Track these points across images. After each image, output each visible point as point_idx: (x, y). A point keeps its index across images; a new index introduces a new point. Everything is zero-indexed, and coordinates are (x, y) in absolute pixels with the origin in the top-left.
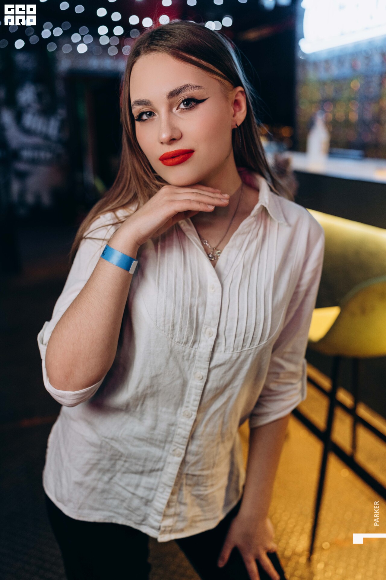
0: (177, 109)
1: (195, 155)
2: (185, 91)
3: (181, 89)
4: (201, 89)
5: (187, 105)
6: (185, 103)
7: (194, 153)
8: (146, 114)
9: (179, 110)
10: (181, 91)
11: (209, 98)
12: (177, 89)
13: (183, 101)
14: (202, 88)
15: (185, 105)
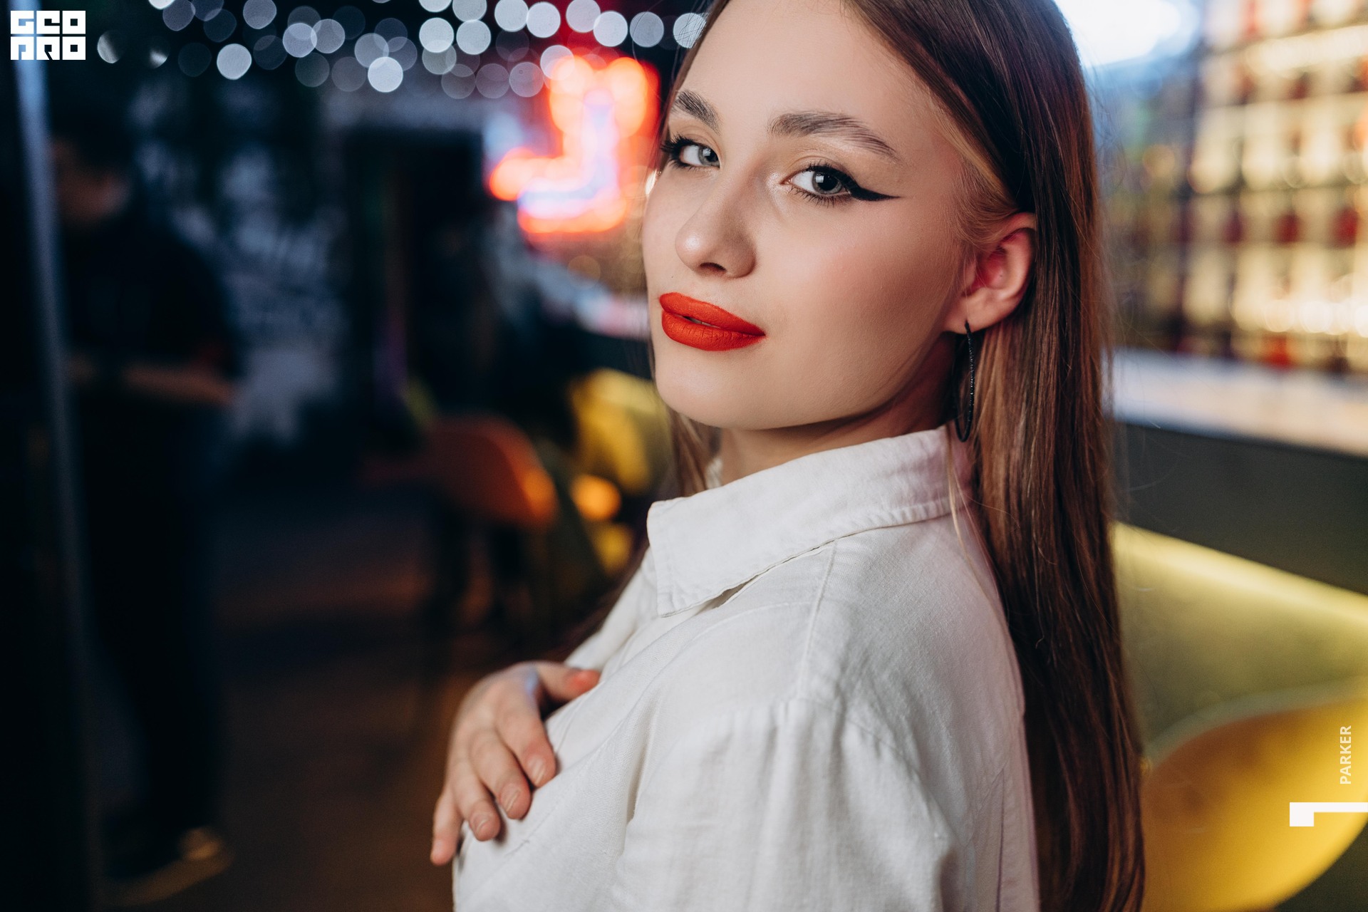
0: (783, 183)
1: (765, 348)
2: (831, 134)
3: (820, 122)
4: (887, 157)
5: (823, 187)
6: (820, 179)
7: (763, 341)
8: (700, 153)
9: (787, 188)
10: (820, 127)
11: (897, 200)
12: (809, 115)
13: (816, 169)
14: (890, 155)
15: (817, 186)
